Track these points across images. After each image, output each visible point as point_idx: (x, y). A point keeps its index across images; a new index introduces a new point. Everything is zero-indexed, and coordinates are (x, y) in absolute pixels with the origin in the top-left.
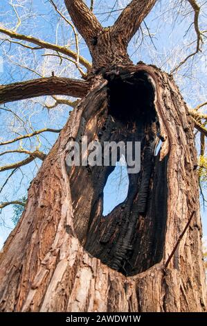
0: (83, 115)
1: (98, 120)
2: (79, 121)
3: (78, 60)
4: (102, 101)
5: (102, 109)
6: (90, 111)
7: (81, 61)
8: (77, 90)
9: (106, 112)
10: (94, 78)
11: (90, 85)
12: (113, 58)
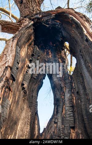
0: (17, 44)
1: (28, 49)
2: (15, 49)
3: (11, 15)
4: (31, 35)
5: (30, 41)
6: (22, 42)
7: (13, 16)
8: (11, 28)
9: (33, 43)
10: (23, 20)
11: (20, 25)
12: (33, 11)
